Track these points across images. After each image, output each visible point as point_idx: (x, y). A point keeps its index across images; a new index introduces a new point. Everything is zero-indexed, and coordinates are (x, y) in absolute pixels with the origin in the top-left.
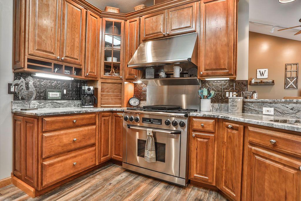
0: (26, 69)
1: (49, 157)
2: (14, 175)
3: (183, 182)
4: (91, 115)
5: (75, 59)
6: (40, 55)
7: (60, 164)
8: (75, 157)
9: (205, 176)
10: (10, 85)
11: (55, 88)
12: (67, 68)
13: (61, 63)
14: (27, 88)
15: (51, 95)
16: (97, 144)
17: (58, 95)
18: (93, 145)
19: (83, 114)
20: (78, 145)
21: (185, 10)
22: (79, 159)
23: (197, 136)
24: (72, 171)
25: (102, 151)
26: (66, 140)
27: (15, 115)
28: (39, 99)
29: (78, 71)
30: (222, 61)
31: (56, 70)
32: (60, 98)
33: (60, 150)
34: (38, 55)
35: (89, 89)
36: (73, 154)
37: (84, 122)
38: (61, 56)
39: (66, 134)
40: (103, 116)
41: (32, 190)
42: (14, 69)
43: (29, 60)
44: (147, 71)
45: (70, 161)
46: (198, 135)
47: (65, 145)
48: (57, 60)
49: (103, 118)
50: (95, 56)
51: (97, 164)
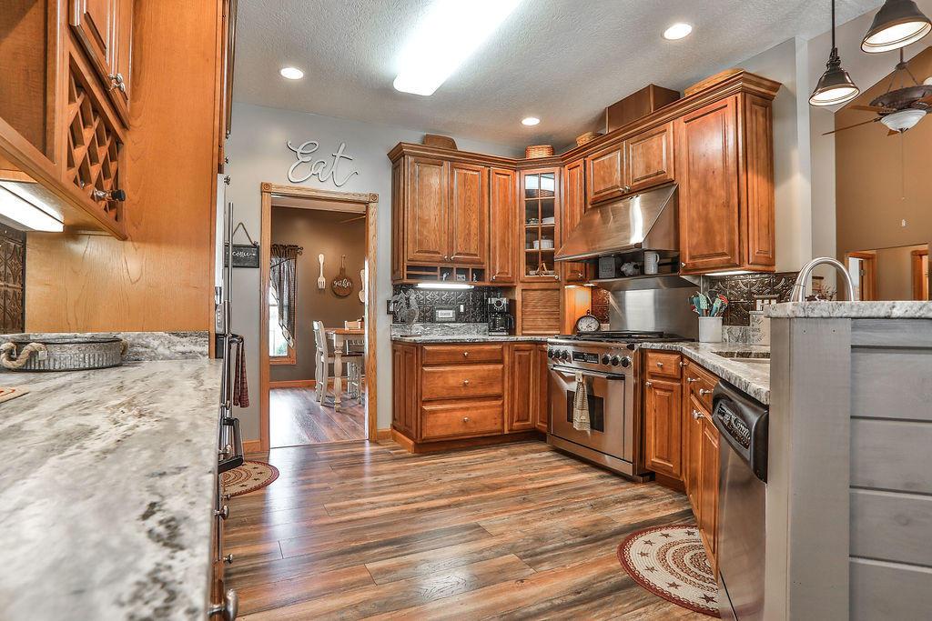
0: (406, 281)
1: (430, 401)
2: (394, 427)
3: (628, 469)
4: (494, 347)
5: (472, 255)
6: (422, 259)
7: (444, 415)
8: (467, 409)
9: (669, 461)
10: (389, 302)
11: (446, 304)
12: (459, 271)
13: (450, 266)
14: (408, 305)
15: (441, 314)
16: (506, 397)
17: (450, 314)
18: (498, 397)
19: (479, 344)
20: (471, 392)
21: (656, 138)
22: (473, 414)
23: (653, 386)
24: (462, 430)
25: (516, 411)
26: (452, 381)
27: (394, 342)
28: (424, 321)
29: (479, 274)
30: (718, 239)
31: (445, 276)
32: (454, 319)
33: (444, 393)
34: (418, 259)
35: (499, 303)
36: (464, 405)
37: (483, 356)
38: (450, 254)
39: (453, 372)
40: (517, 350)
41: (411, 442)
42: (393, 280)
43: (409, 268)
44: (601, 262)
45: (459, 414)
46: (656, 384)
47: (452, 388)
48: (444, 261)
49: (517, 353)
50: (508, 244)
51: (506, 432)
